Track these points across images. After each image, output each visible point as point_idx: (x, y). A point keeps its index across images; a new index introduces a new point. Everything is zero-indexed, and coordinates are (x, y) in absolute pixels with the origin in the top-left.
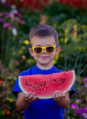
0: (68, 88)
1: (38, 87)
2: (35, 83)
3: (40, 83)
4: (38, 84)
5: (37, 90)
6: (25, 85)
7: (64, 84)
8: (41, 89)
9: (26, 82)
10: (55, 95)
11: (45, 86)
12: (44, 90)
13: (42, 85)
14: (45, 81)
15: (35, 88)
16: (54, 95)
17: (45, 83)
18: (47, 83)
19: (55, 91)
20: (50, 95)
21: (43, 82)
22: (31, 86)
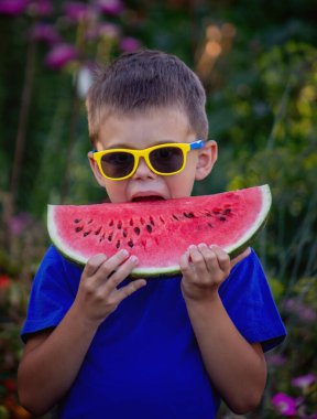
0: (241, 236)
1: (125, 235)
2: (111, 224)
3: (131, 223)
4: (123, 226)
5: (118, 245)
6: (73, 231)
7: (230, 222)
8: (134, 242)
9: (77, 221)
10: (190, 259)
11: (153, 234)
12: (147, 245)
13: (137, 230)
14: (151, 219)
15: (110, 239)
16: (185, 258)
17: (152, 222)
18: (160, 223)
19: (192, 246)
20: (169, 263)
21: (142, 221)
22: (97, 233)
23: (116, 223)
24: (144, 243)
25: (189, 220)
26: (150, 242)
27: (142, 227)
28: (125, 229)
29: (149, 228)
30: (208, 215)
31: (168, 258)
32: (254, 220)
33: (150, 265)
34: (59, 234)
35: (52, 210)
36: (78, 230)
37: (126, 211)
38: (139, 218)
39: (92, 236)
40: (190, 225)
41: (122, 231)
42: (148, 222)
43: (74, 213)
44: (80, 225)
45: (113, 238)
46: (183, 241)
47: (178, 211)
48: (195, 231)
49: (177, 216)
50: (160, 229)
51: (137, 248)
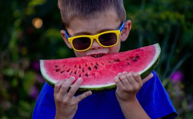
0: (146, 67)
1: (83, 71)
2: (75, 67)
3: (86, 65)
4: (82, 67)
5: (80, 76)
6: (55, 72)
7: (139, 61)
8: (89, 74)
9: (56, 67)
11: (98, 70)
12: (96, 75)
13: (90, 69)
14: (96, 63)
15: (75, 73)
17: (97, 64)
18: (101, 65)
19: (119, 74)
21: (92, 64)
22: (68, 71)
23: (78, 66)
24: (94, 74)
25: (117, 63)
26: (97, 74)
27: (92, 67)
28: (83, 69)
29: (96, 67)
30: (127, 59)
31: (108, 80)
32: (152, 59)
33: (98, 84)
34: (47, 73)
35: (42, 62)
36: (57, 70)
37: (83, 60)
38: (90, 63)
39: (65, 73)
40: (118, 65)
41: (81, 69)
42: (95, 64)
43: (55, 63)
44: (58, 68)
45: (77, 73)
46: (115, 72)
47: (110, 59)
48: (121, 67)
49: (110, 61)
50: (102, 67)
51: (90, 77)
